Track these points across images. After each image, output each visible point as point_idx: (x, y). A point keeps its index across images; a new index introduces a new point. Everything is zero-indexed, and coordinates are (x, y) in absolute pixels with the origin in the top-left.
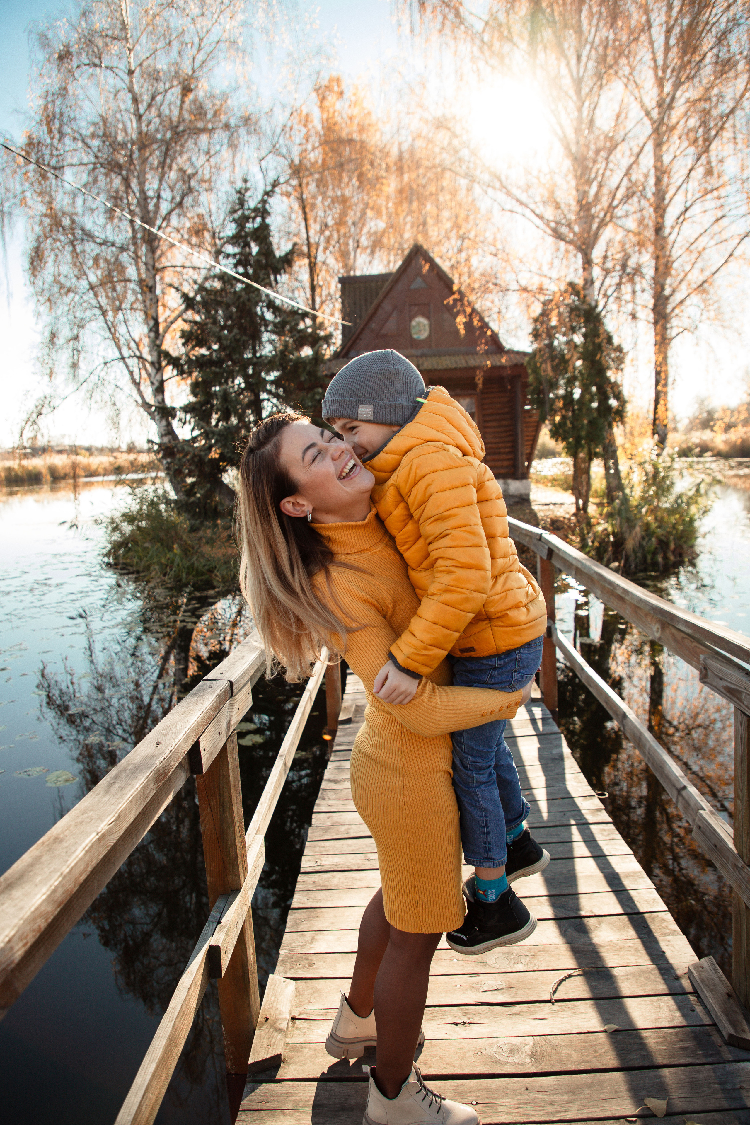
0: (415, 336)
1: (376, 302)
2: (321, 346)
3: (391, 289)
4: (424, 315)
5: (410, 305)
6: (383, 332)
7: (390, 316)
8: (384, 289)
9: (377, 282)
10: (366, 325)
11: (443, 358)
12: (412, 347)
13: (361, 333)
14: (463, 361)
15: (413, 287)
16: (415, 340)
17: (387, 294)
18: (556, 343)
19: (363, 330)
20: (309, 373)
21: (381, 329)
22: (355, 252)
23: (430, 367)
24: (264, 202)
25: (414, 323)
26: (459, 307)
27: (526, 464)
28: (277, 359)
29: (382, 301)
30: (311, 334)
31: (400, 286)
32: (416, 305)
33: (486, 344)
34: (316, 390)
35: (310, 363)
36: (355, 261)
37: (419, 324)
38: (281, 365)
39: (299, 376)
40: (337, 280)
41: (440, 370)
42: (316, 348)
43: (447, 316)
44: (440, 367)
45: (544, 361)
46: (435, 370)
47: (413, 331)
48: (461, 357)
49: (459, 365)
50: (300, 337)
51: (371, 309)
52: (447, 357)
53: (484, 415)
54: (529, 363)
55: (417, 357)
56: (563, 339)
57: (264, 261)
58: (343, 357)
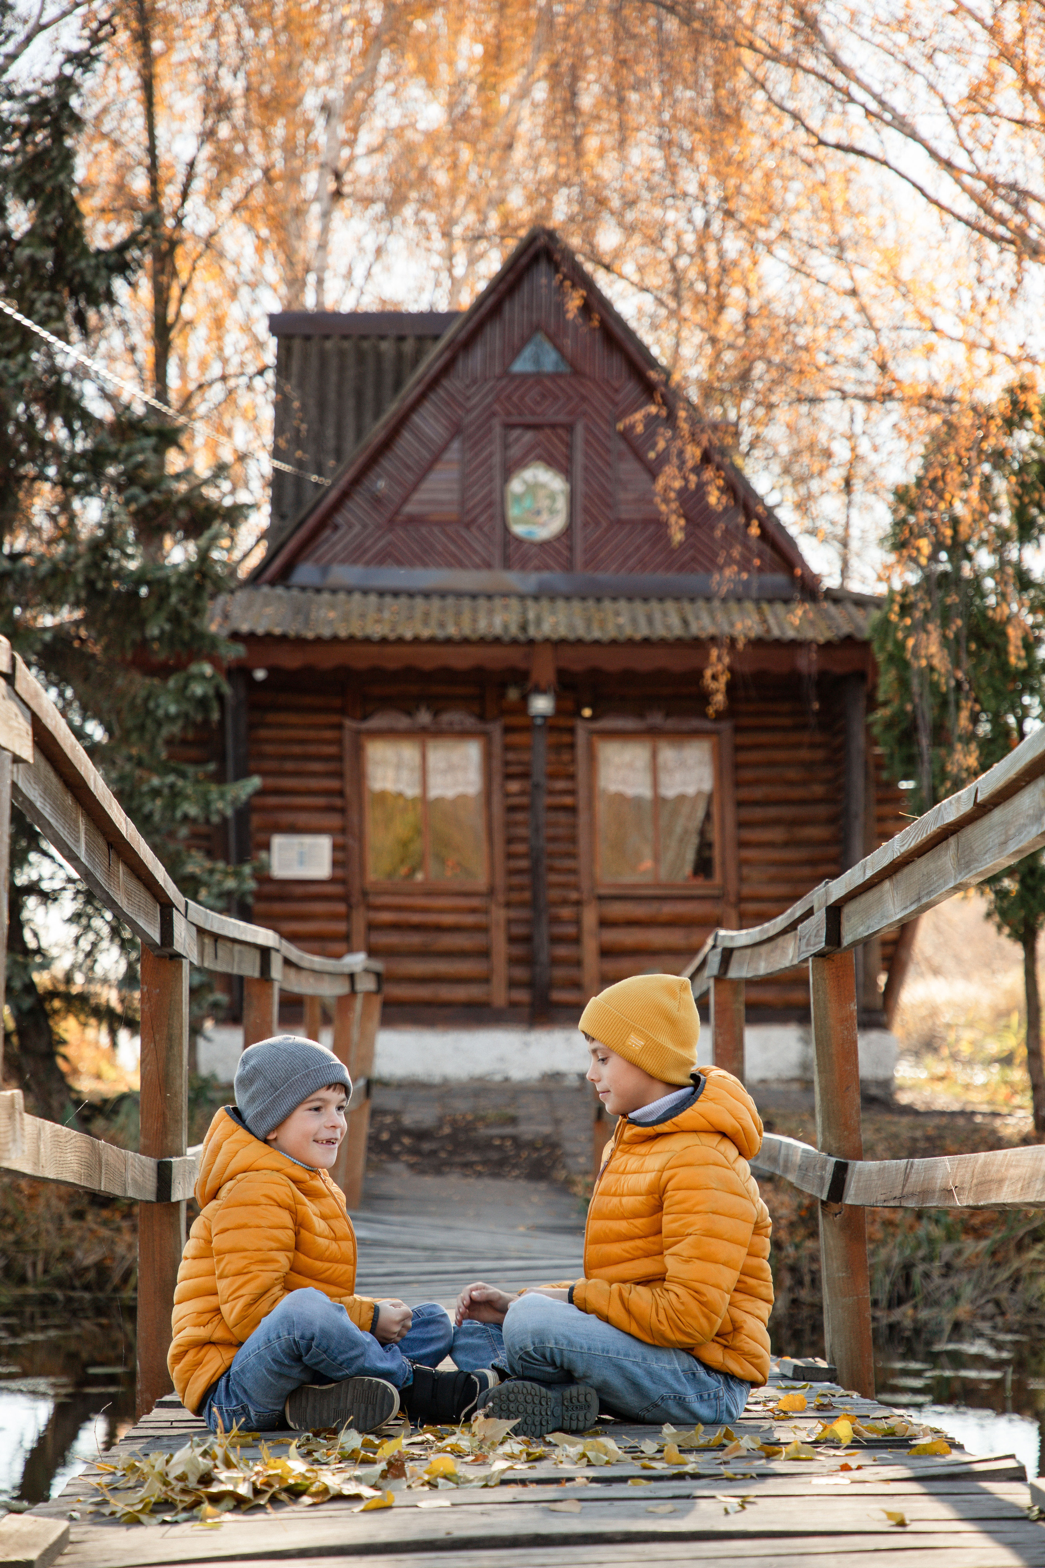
0: (518, 529)
1: (392, 408)
2: (215, 538)
3: (447, 369)
4: (551, 462)
5: (509, 427)
6: (410, 508)
7: (436, 459)
8: (421, 369)
9: (401, 339)
10: (356, 481)
11: (607, 604)
12: (507, 564)
13: (337, 506)
14: (675, 621)
15: (521, 366)
16: (519, 541)
17: (434, 384)
18: (967, 570)
19: (345, 495)
20: (175, 618)
21: (405, 500)
22: (326, 215)
23: (563, 631)
24: (65, 84)
25: (516, 486)
26: (661, 445)
27: (882, 979)
28: (80, 564)
29: (414, 407)
30: (186, 501)
31: (476, 361)
32: (528, 427)
33: (744, 565)
34: (194, 668)
35: (181, 585)
36: (323, 246)
37: (533, 488)
38: (90, 584)
39: (142, 623)
40: (265, 323)
41: (597, 643)
42: (203, 541)
43: (628, 467)
44: (597, 634)
45: (920, 627)
46: (579, 642)
47: (513, 511)
48: (670, 605)
49: (660, 631)
50: (152, 503)
51: (376, 431)
52: (622, 604)
53: (740, 804)
54: (875, 629)
55: (522, 597)
56: (985, 559)
57: (50, 264)
58: (272, 583)
